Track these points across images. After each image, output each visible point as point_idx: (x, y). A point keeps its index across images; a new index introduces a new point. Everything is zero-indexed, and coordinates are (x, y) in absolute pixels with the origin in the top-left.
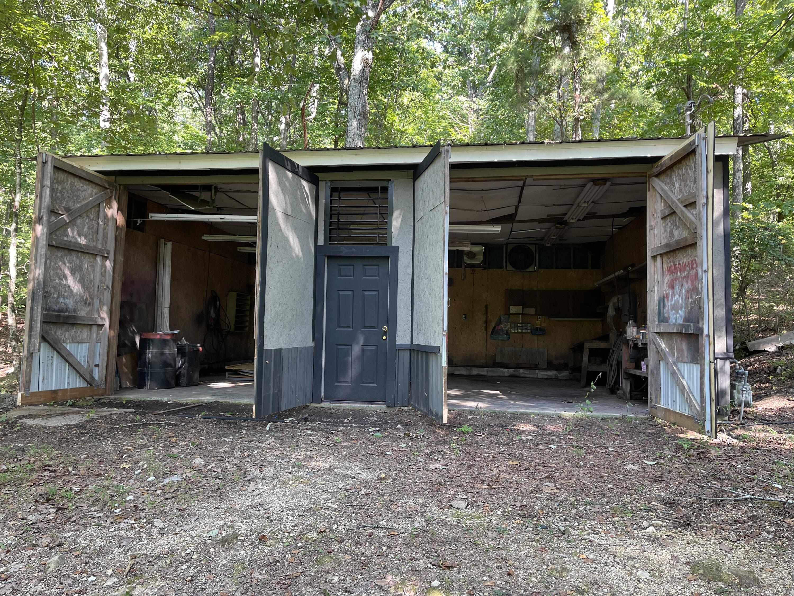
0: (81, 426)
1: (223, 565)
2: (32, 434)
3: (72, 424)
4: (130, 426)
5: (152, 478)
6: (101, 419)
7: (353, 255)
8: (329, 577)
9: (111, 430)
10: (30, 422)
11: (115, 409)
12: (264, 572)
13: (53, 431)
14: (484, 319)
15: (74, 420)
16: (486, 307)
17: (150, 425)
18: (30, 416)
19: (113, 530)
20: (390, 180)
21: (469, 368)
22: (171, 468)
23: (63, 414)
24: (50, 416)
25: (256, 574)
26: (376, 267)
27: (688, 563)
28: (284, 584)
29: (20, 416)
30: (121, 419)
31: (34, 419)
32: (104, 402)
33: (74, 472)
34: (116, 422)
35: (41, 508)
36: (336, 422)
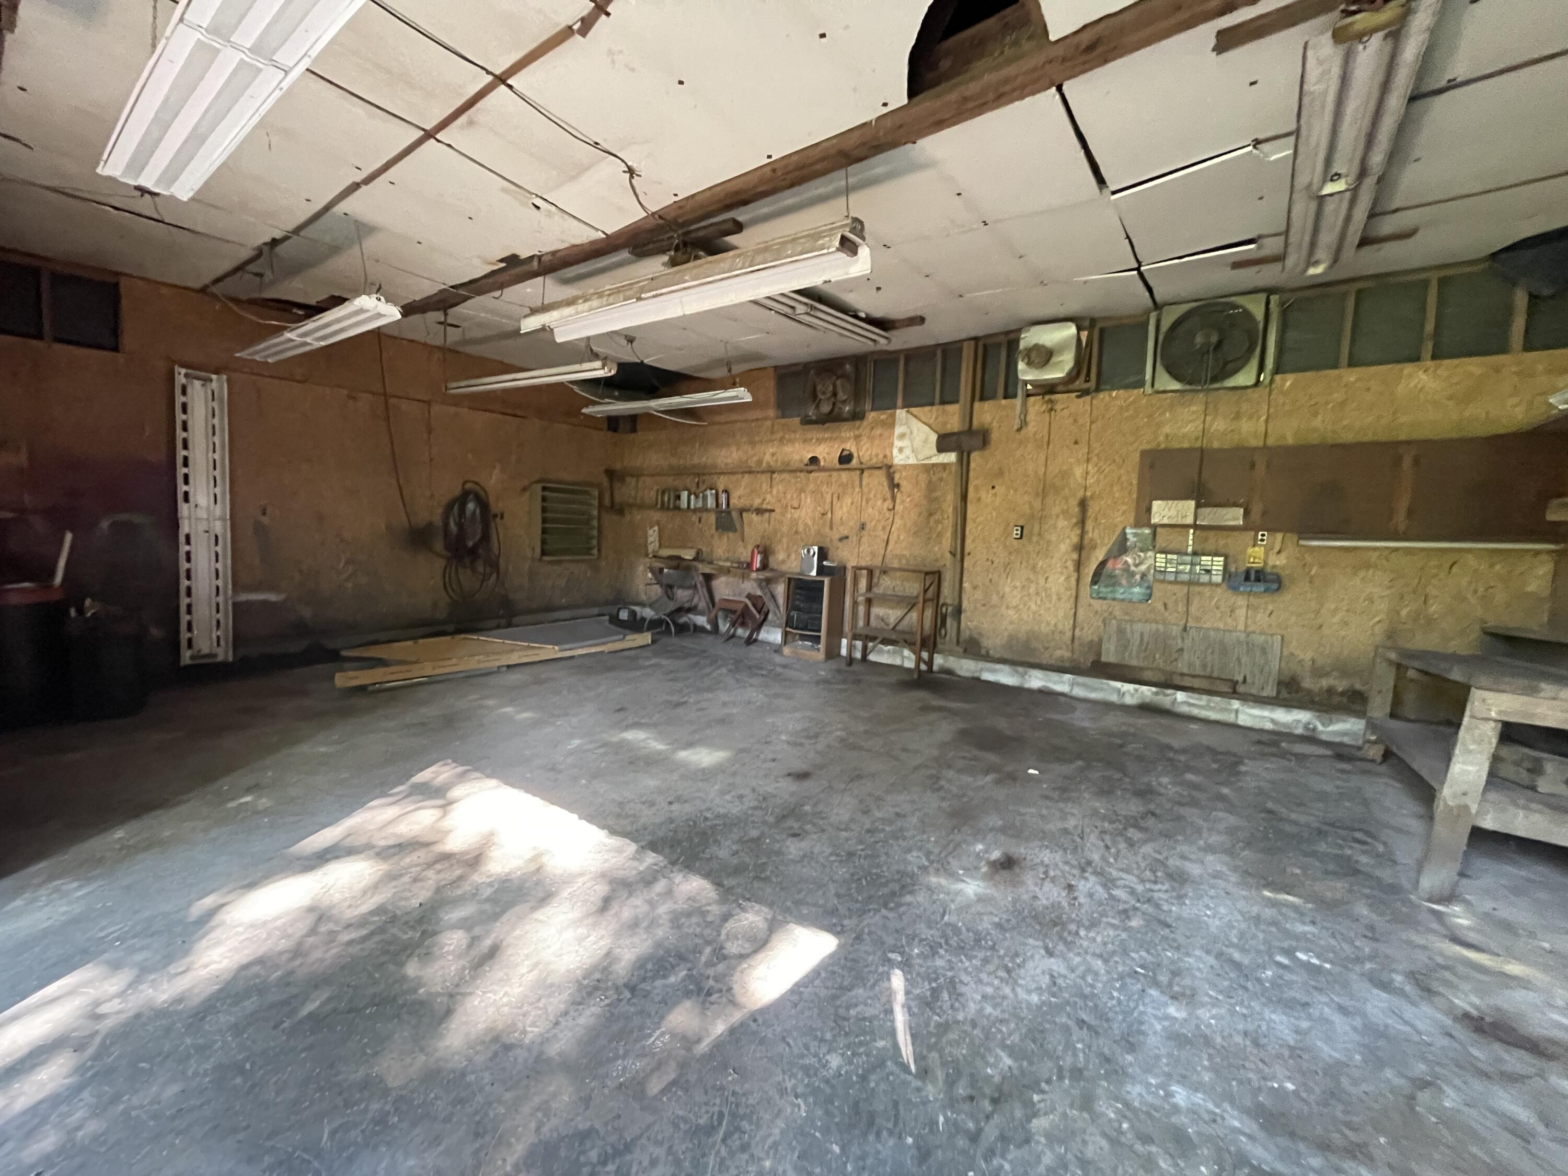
14: (1075, 539)
16: (1083, 504)
21: (1021, 669)
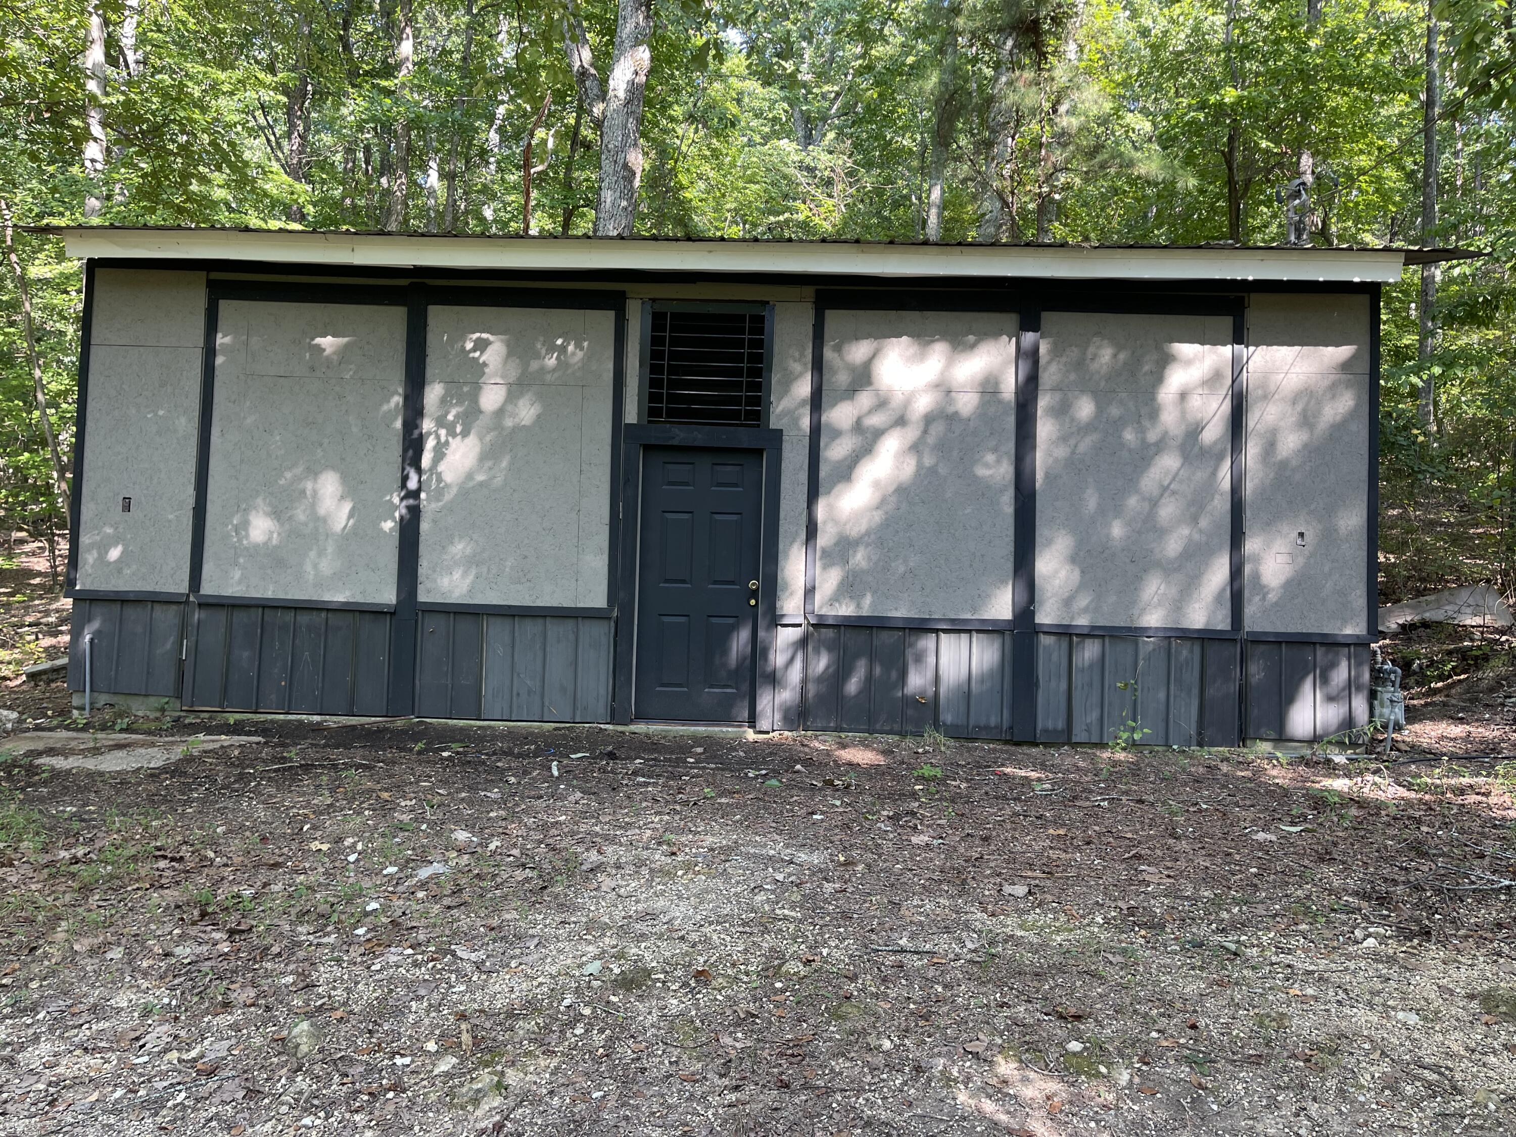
0: (175, 770)
1: (652, 1026)
2: (79, 787)
3: (151, 766)
4: (276, 771)
5: (392, 870)
6: (209, 757)
7: (696, 444)
8: (872, 1041)
9: (240, 778)
10: (60, 763)
11: (223, 737)
12: (740, 1035)
13: (121, 782)
15: (154, 757)
17: (316, 767)
18: (51, 752)
19: (378, 967)
20: (768, 303)
22: (413, 849)
23: (119, 747)
24: (96, 751)
25: (727, 1040)
26: (738, 468)
27: (1471, 997)
28: (793, 1055)
29: (32, 751)
31: (66, 758)
32: (191, 724)
33: (218, 859)
34: (241, 762)
35: (193, 931)
36: (670, 760)
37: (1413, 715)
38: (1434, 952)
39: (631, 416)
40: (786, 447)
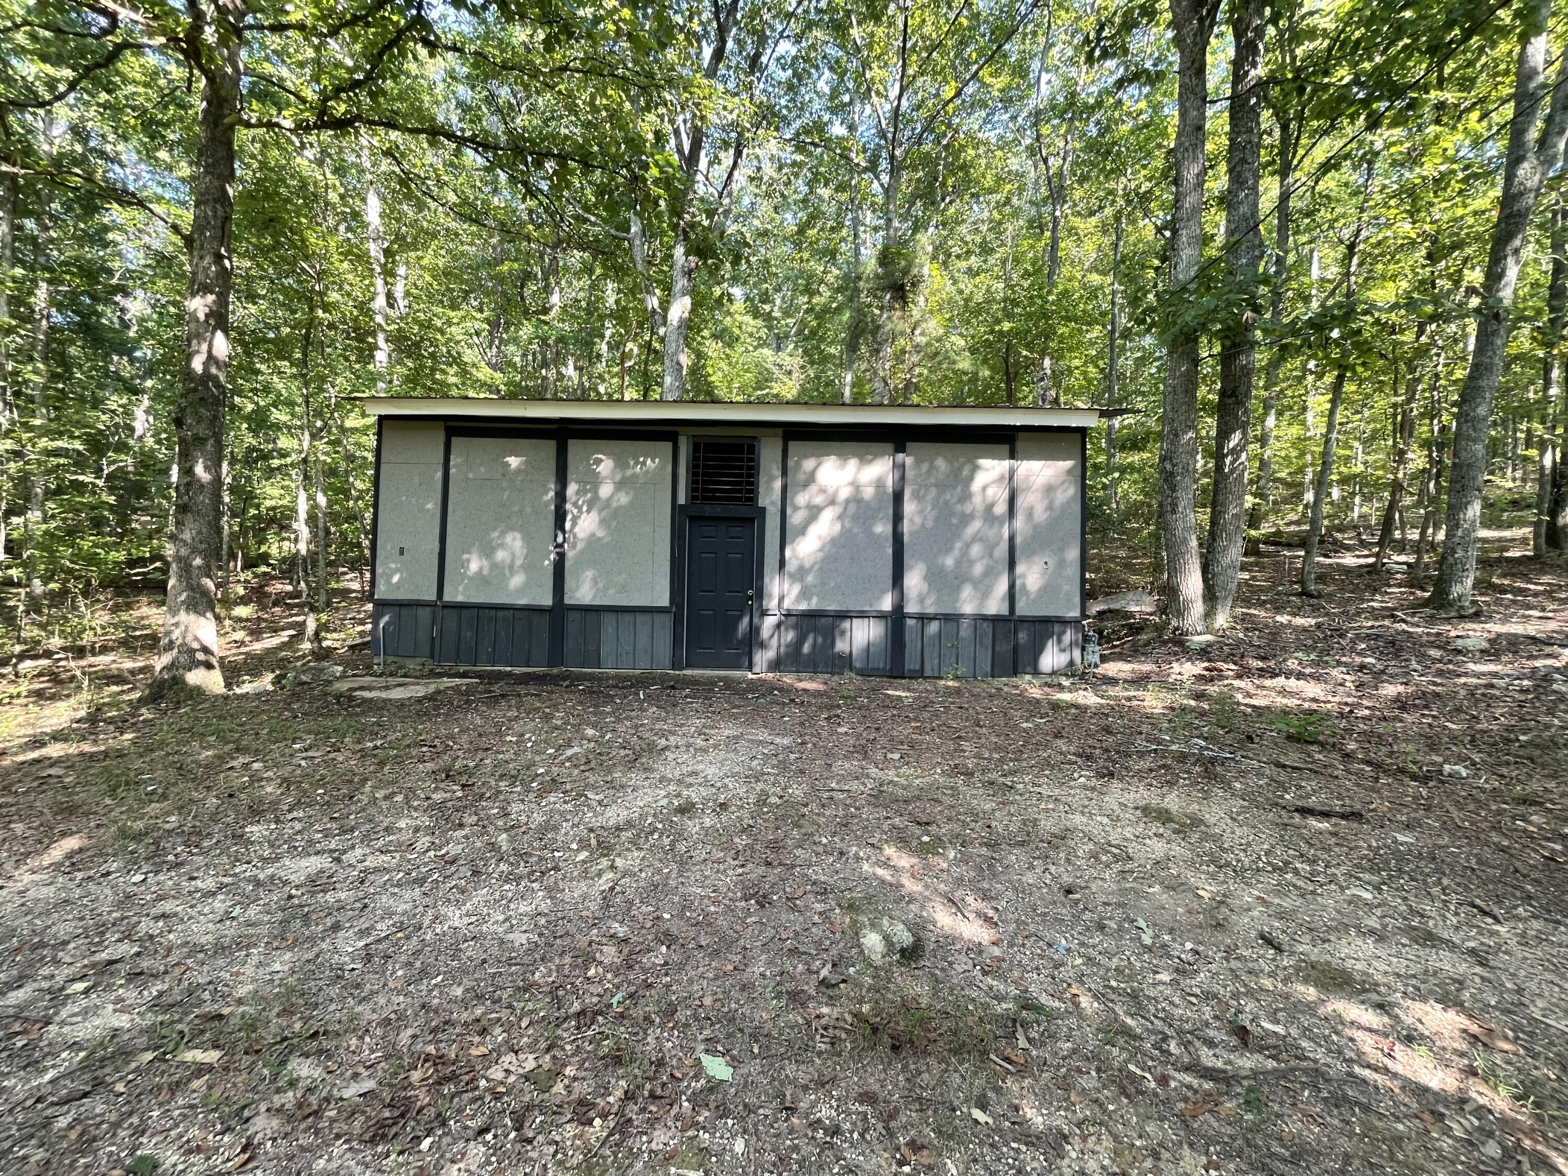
0: (430, 698)
1: (696, 833)
2: (378, 707)
3: (418, 695)
4: (486, 698)
5: (551, 751)
6: (449, 691)
7: (718, 515)
8: (817, 839)
9: (467, 702)
10: (367, 694)
11: (457, 679)
12: (744, 837)
13: (401, 705)
15: (419, 690)
17: (509, 695)
18: (362, 688)
19: (544, 804)
20: (757, 437)
22: (563, 739)
23: (400, 685)
24: (387, 688)
25: (737, 840)
26: (741, 529)
27: (1137, 808)
28: (773, 848)
29: (351, 688)
30: (470, 691)
31: (370, 692)
32: (439, 672)
33: (455, 746)
34: (467, 693)
35: (442, 785)
36: (705, 689)
37: (1104, 659)
38: (1116, 784)
39: (682, 500)
40: (768, 517)
